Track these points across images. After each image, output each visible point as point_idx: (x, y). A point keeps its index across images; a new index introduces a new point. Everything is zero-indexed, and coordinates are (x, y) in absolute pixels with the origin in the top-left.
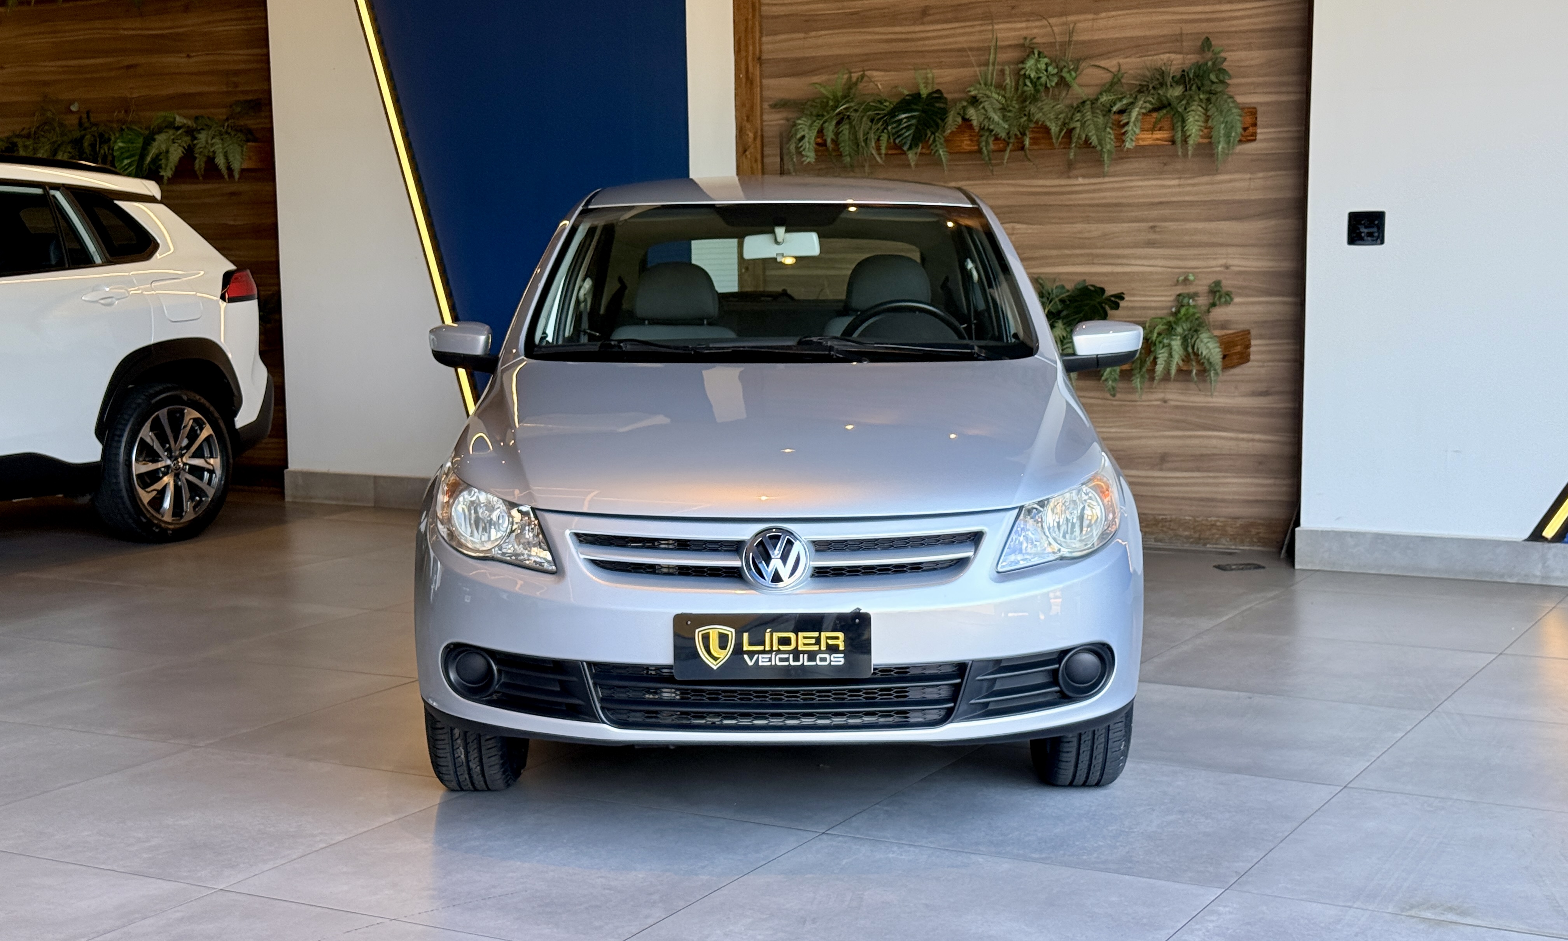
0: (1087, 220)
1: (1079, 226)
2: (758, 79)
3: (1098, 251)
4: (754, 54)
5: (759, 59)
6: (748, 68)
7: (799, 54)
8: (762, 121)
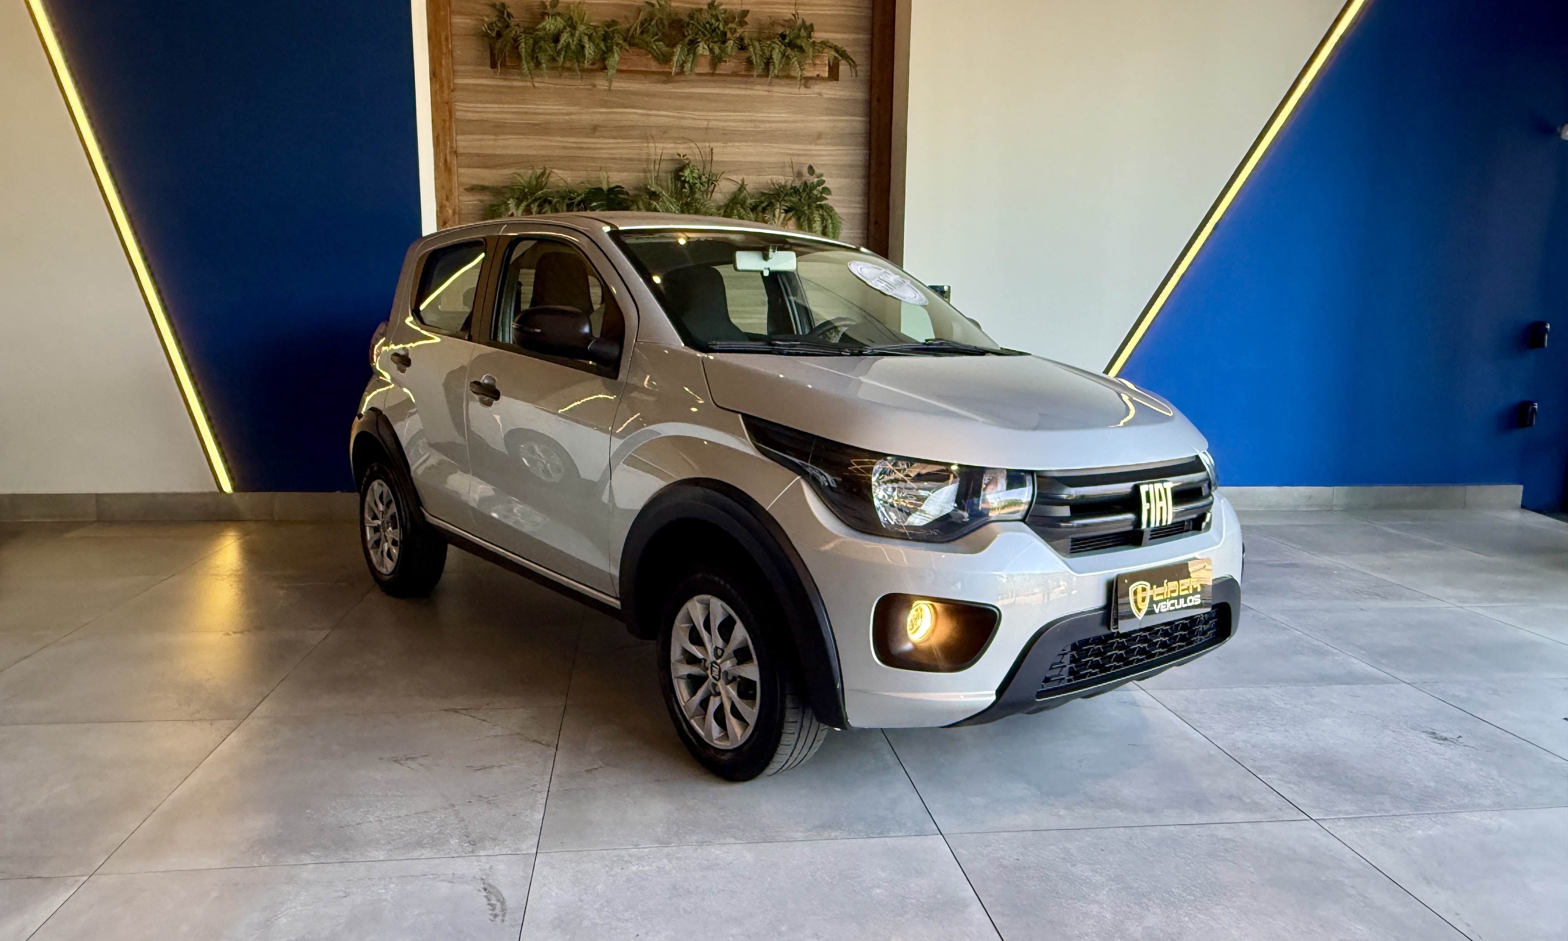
2: (456, 168)
4: (452, 147)
5: (455, 152)
6: (446, 161)
7: (489, 151)
8: (459, 201)
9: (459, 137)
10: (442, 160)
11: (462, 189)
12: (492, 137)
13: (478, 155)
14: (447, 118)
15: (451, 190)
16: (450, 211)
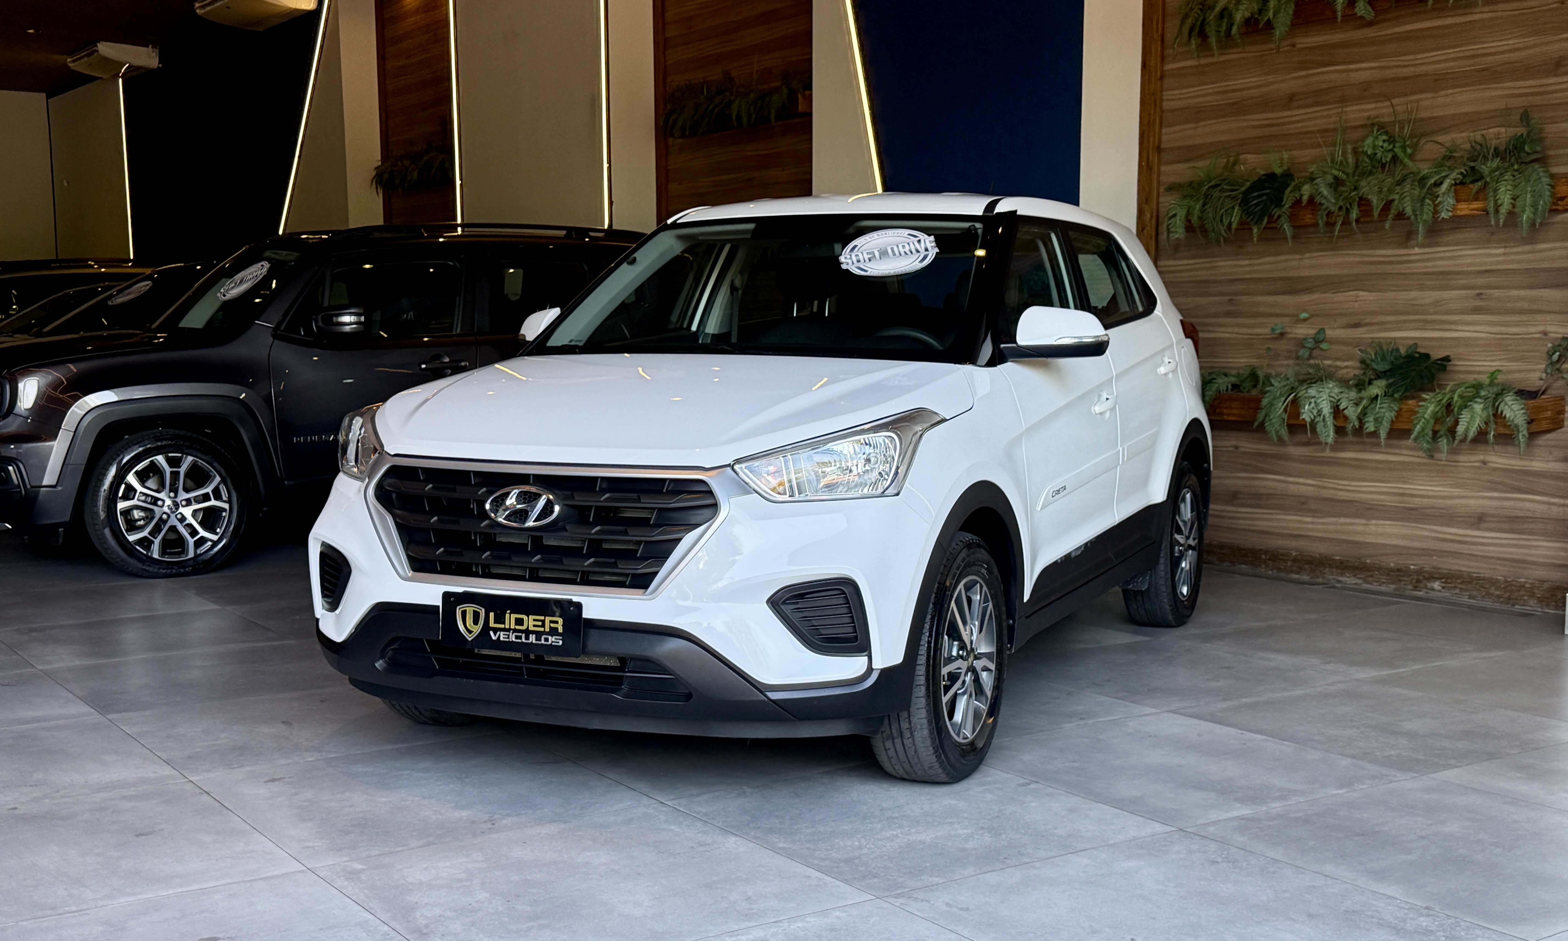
0: (1421, 288)
1: (1414, 294)
2: (1157, 167)
3: (1430, 317)
4: (1154, 144)
5: (1159, 148)
6: (1148, 157)
7: (1189, 142)
8: (1158, 203)
9: (1164, 130)
10: (1145, 159)
11: (1162, 190)
12: (1193, 125)
13: (1179, 148)
14: (1152, 112)
15: (1150, 190)
16: (1148, 216)
